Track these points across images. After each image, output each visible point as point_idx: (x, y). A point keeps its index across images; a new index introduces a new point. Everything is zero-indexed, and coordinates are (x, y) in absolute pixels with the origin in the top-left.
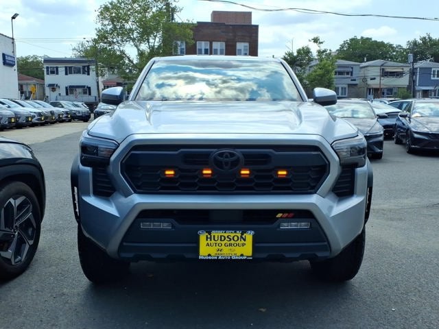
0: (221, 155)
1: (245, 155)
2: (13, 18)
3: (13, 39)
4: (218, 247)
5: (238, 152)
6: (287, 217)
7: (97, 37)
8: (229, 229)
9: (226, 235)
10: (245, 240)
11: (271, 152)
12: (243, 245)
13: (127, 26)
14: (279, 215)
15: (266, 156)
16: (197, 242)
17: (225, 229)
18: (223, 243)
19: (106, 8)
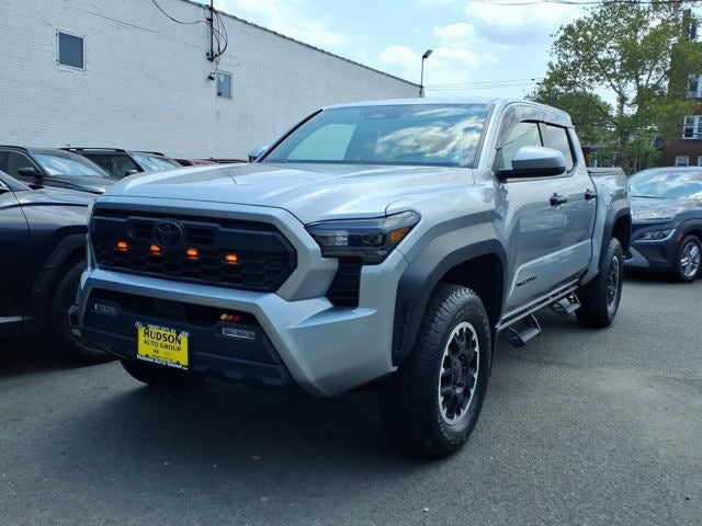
0: (162, 226)
1: (188, 229)
2: (425, 57)
3: (421, 87)
4: (154, 347)
5: (179, 224)
6: (232, 321)
7: (548, 77)
8: (166, 326)
9: (162, 332)
10: (180, 342)
11: (216, 228)
12: (179, 349)
13: (603, 55)
14: (224, 317)
15: (210, 232)
16: (135, 335)
17: (161, 325)
18: (159, 342)
19: (570, 30)
